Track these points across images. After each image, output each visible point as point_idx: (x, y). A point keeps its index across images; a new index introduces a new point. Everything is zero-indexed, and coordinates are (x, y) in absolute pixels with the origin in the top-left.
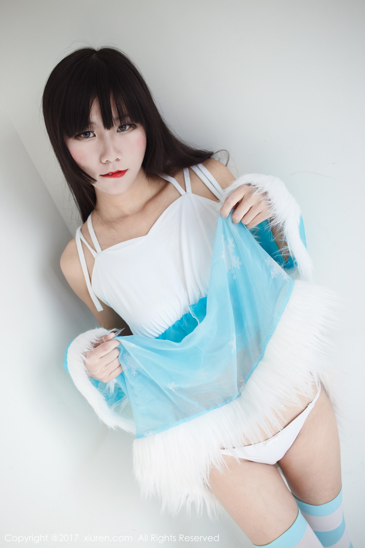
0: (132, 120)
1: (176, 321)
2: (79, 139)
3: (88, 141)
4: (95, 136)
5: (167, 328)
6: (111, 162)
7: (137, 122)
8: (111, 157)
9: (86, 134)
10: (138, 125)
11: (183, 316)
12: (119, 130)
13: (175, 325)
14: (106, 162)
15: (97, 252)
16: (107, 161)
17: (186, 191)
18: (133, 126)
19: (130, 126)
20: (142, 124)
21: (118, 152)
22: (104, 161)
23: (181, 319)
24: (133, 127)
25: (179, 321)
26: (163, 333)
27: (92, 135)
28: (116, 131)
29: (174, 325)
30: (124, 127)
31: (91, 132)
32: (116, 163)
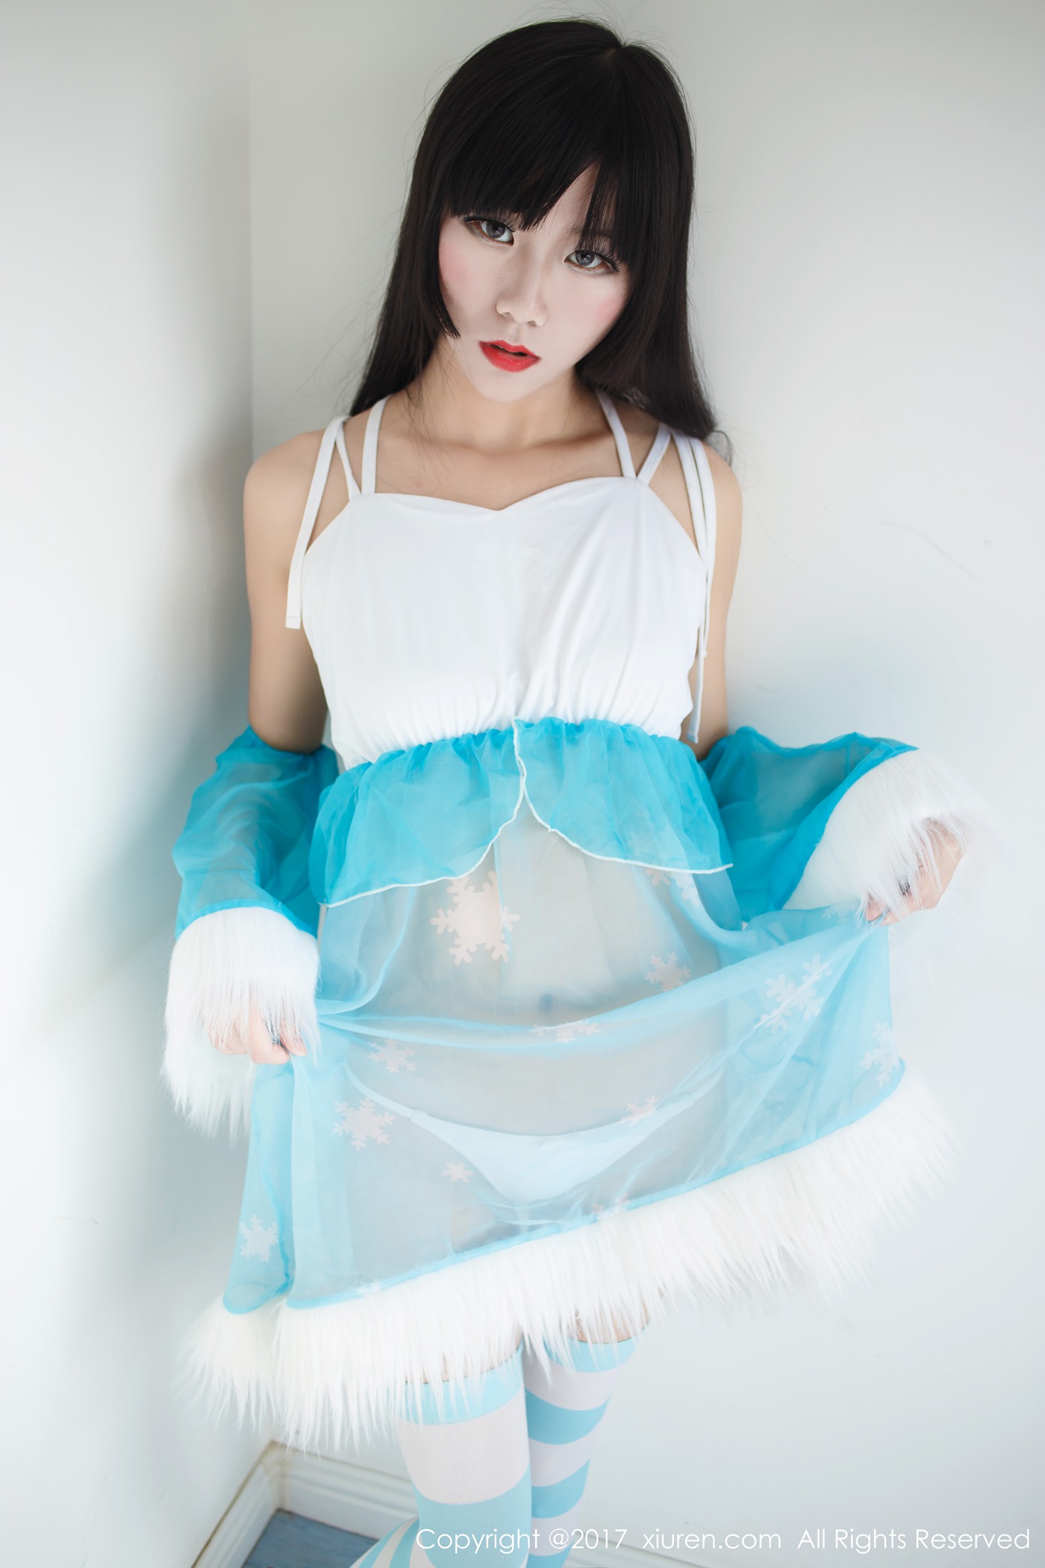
0: (612, 251)
1: (466, 733)
2: (471, 230)
3: (492, 247)
4: (511, 242)
5: (438, 736)
6: (516, 322)
7: (623, 258)
8: (523, 312)
9: (495, 229)
10: (622, 268)
11: (487, 730)
12: (573, 258)
13: (460, 742)
14: (505, 316)
15: (363, 490)
16: (508, 313)
17: (637, 474)
18: (609, 265)
19: (602, 262)
20: (631, 270)
21: (543, 307)
22: (502, 309)
23: (478, 734)
24: (609, 267)
25: (474, 737)
26: (421, 746)
27: (505, 237)
28: (564, 258)
29: (457, 739)
30: (588, 258)
31: (509, 228)
32: (526, 328)
